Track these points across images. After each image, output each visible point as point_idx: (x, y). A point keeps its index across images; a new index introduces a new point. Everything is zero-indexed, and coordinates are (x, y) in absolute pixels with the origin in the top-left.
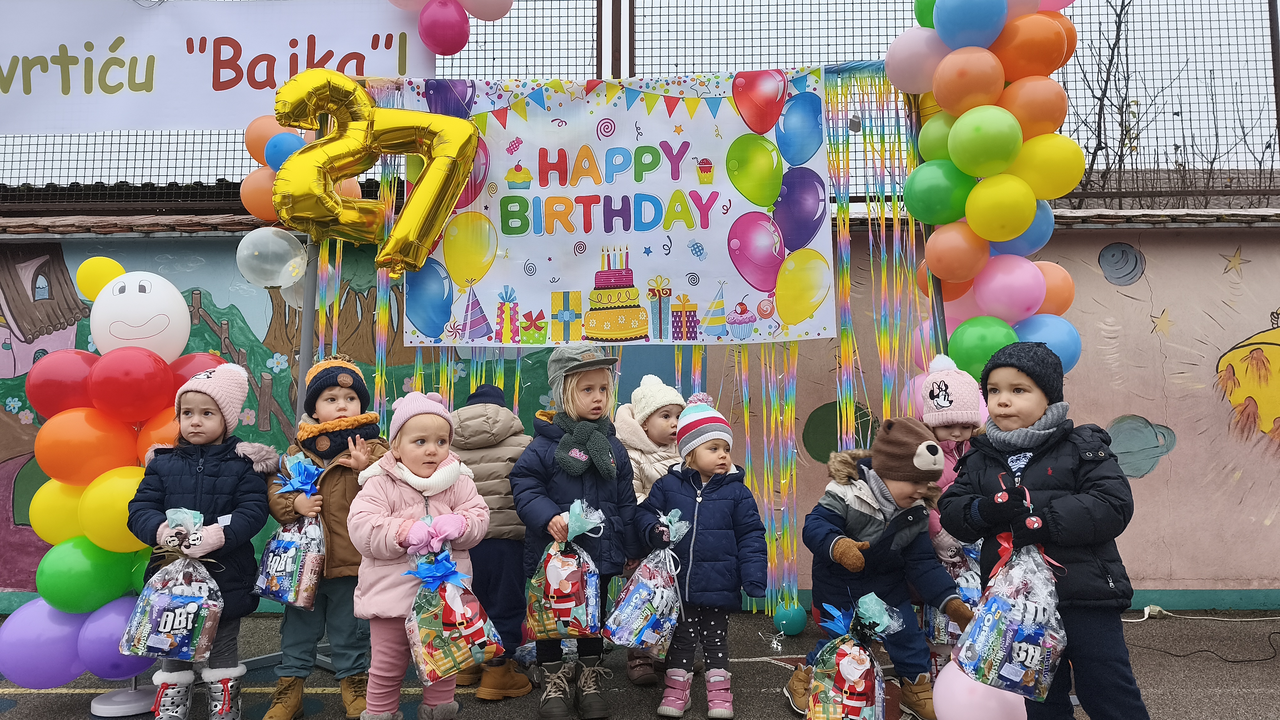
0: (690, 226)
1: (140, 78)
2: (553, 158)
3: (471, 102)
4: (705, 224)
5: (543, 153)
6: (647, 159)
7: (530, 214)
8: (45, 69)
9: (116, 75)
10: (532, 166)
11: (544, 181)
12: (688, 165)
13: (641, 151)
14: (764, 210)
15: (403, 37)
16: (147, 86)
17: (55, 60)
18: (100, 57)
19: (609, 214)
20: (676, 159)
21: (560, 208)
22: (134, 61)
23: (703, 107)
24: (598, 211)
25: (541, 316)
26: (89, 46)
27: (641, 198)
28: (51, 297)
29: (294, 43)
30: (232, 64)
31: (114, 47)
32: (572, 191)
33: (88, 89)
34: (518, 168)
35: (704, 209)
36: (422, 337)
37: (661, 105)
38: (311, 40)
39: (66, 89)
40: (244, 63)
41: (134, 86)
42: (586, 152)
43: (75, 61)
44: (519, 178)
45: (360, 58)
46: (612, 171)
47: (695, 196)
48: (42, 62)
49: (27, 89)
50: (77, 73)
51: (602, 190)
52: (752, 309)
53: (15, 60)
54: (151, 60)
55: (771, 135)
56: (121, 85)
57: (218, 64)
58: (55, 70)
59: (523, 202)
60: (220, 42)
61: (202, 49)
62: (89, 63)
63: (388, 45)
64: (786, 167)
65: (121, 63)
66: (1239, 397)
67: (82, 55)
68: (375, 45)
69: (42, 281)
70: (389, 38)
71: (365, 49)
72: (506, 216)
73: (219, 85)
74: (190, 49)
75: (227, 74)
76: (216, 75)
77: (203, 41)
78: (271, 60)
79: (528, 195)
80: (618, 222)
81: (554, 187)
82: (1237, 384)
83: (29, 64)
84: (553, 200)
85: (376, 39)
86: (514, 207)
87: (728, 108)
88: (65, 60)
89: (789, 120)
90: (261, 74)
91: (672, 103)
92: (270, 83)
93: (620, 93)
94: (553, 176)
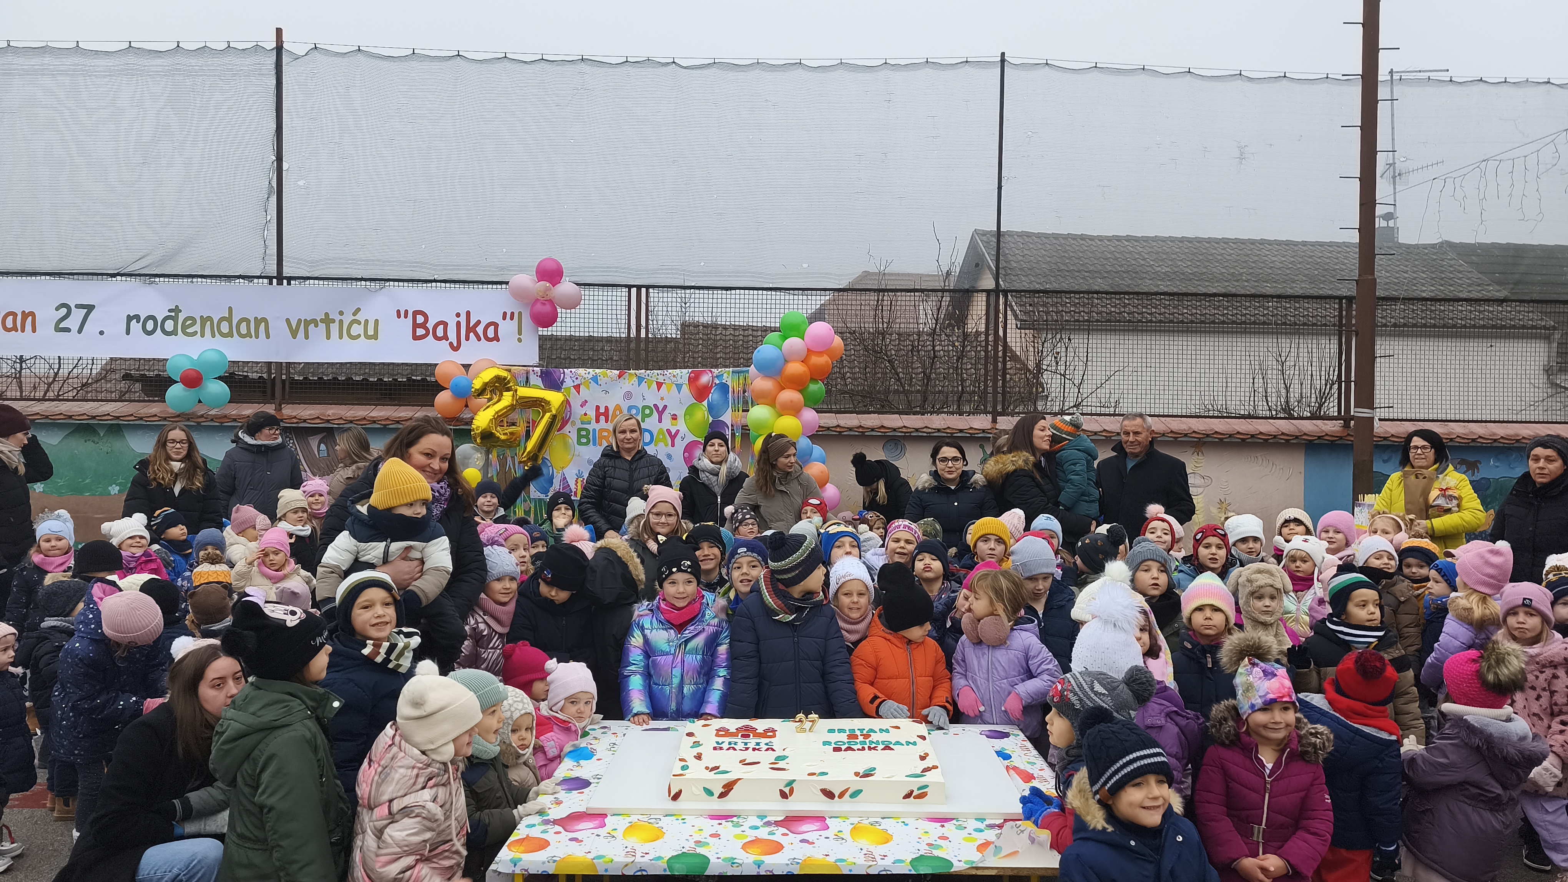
0: (666, 445)
1: (371, 332)
2: (602, 410)
3: (563, 381)
4: (673, 445)
5: (598, 408)
6: (647, 411)
7: (591, 436)
8: (316, 326)
9: (356, 330)
10: (592, 414)
11: (598, 421)
12: (666, 417)
13: (645, 407)
14: (700, 440)
15: (520, 313)
16: (375, 337)
17: (322, 321)
18: (347, 319)
20: (661, 413)
21: (605, 434)
22: (367, 321)
23: (674, 388)
26: (341, 313)
28: (328, 455)
29: (458, 315)
30: (423, 326)
31: (354, 314)
33: (341, 337)
34: (586, 414)
35: (673, 437)
36: (539, 494)
37: (655, 385)
38: (468, 313)
39: (328, 337)
40: (430, 325)
41: (368, 337)
43: (333, 321)
44: (585, 419)
45: (496, 325)
47: (669, 431)
48: (315, 322)
49: (307, 337)
50: (334, 328)
53: (300, 321)
54: (377, 321)
55: (705, 403)
56: (359, 336)
57: (415, 326)
58: (322, 326)
59: (587, 430)
60: (416, 313)
61: (406, 317)
62: (341, 322)
63: (512, 318)
64: (711, 419)
65: (359, 323)
67: (337, 318)
68: (504, 318)
69: (323, 447)
70: (512, 314)
71: (499, 320)
72: (580, 437)
73: (416, 338)
74: (399, 316)
75: (420, 332)
76: (414, 332)
77: (406, 312)
78: (445, 324)
79: (590, 427)
81: (602, 424)
83: (307, 323)
84: (601, 430)
85: (505, 314)
86: (584, 433)
87: (686, 389)
88: (327, 320)
89: (714, 396)
90: (440, 332)
91: (659, 385)
92: (445, 337)
93: (635, 379)
94: (602, 418)
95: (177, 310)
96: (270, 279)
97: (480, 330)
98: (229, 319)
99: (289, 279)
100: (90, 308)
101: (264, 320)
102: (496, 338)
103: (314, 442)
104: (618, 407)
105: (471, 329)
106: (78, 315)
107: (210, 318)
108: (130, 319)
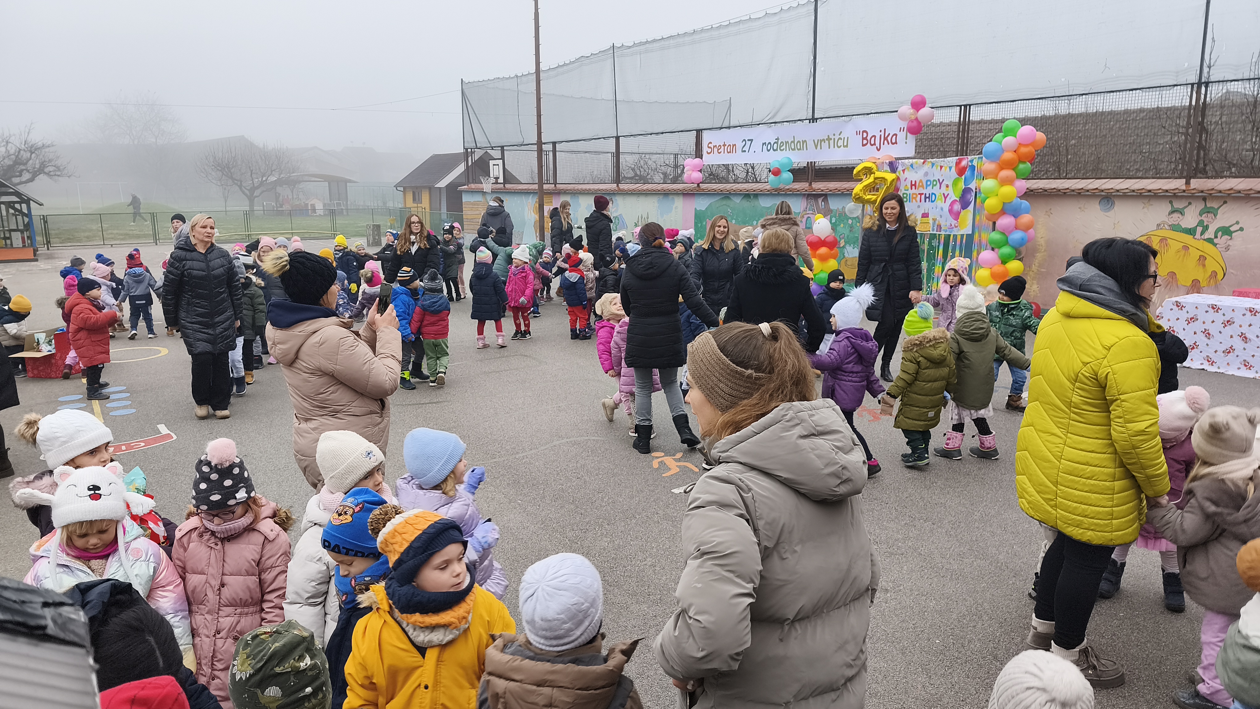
0: (942, 202)
1: (845, 144)
2: (913, 183)
3: (898, 167)
4: (945, 202)
5: (912, 181)
6: (935, 183)
8: (825, 142)
9: (840, 143)
10: (909, 186)
11: (912, 189)
12: (943, 186)
13: (934, 181)
14: (958, 199)
15: (906, 128)
16: (847, 146)
17: (827, 139)
18: (837, 138)
20: (941, 184)
21: (915, 196)
22: (844, 138)
23: (948, 169)
24: (923, 196)
26: (834, 135)
27: (933, 194)
29: (881, 131)
30: (866, 139)
31: (840, 135)
32: (917, 192)
33: (834, 147)
34: (906, 185)
35: (945, 198)
37: (939, 167)
38: (885, 130)
39: (829, 147)
40: (869, 138)
41: (844, 146)
43: (831, 139)
44: (906, 188)
45: (896, 135)
46: (927, 186)
47: (944, 194)
48: (824, 140)
49: (821, 149)
50: (832, 143)
51: (924, 191)
52: (953, 225)
53: (819, 140)
54: (848, 138)
55: (963, 177)
56: (841, 146)
57: (863, 139)
58: (827, 142)
60: (863, 132)
62: (834, 139)
63: (903, 131)
64: (963, 187)
65: (841, 139)
67: (832, 137)
69: (823, 203)
70: (903, 129)
71: (898, 132)
73: (863, 145)
74: (857, 134)
75: (865, 142)
76: (862, 142)
77: (860, 132)
78: (875, 136)
79: (908, 192)
80: (927, 200)
81: (914, 191)
83: (821, 141)
84: (913, 194)
85: (899, 129)
87: (953, 169)
88: (829, 139)
89: (968, 173)
90: (873, 142)
91: (941, 167)
92: (875, 144)
93: (930, 164)
94: (913, 187)
95: (778, 139)
96: (810, 120)
97: (889, 139)
98: (793, 142)
99: (817, 119)
100: (752, 140)
101: (805, 141)
102: (896, 143)
103: (820, 200)
104: (921, 181)
105: (886, 139)
106: (748, 143)
107: (788, 142)
108: (763, 144)
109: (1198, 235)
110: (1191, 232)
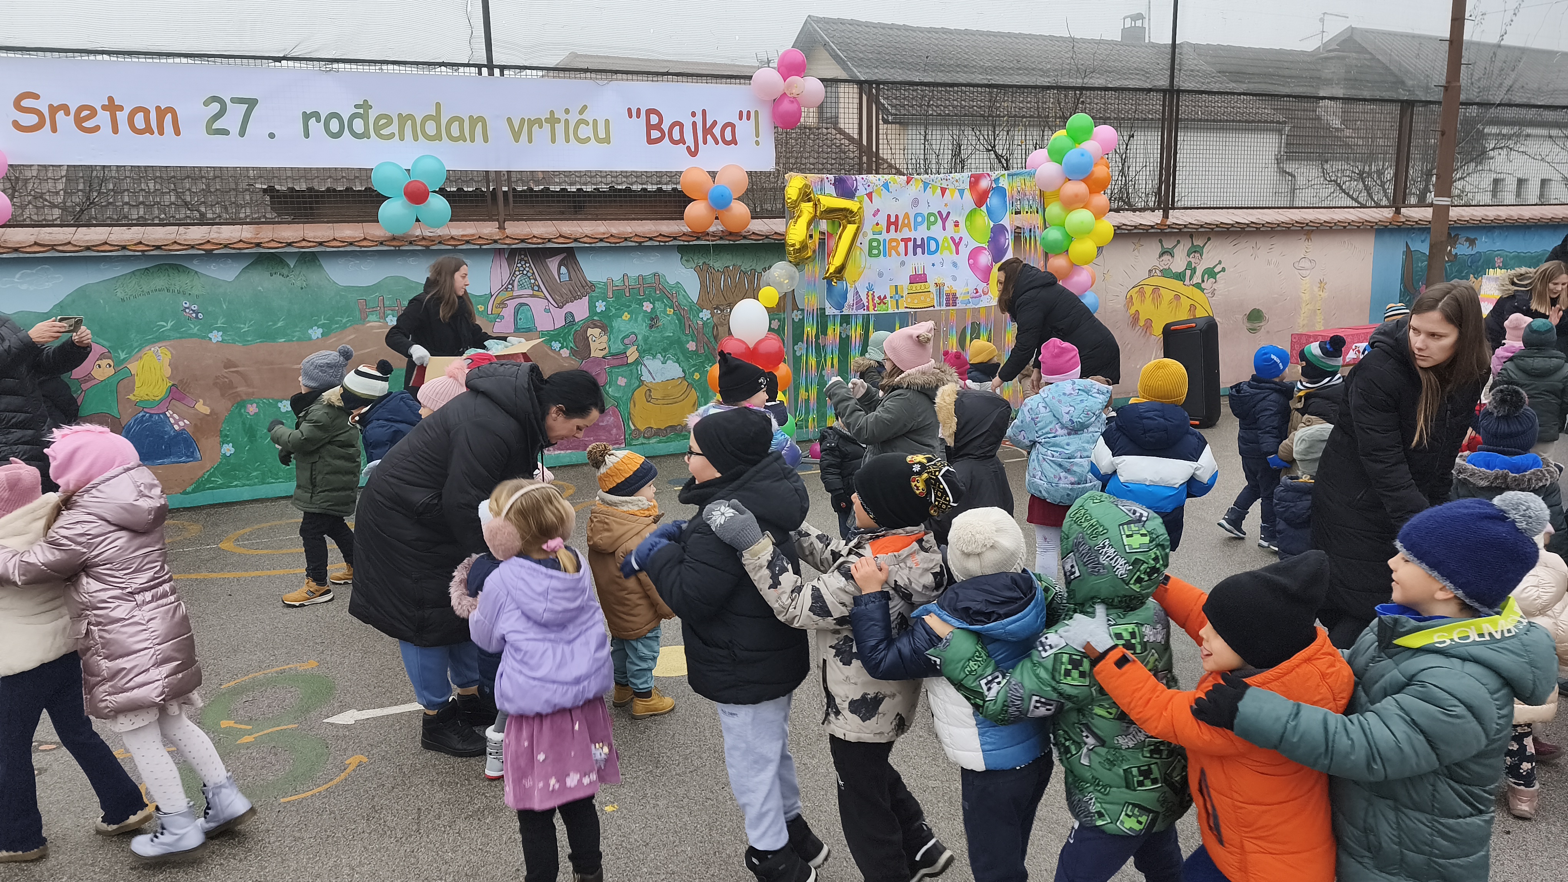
0: (951, 253)
1: (602, 135)
2: (893, 219)
3: (856, 189)
4: (957, 253)
5: (889, 216)
6: (932, 219)
7: (881, 248)
8: (541, 127)
9: (585, 131)
10: (884, 224)
11: (888, 231)
12: (949, 224)
13: (930, 214)
14: (983, 245)
15: (756, 112)
16: (607, 140)
17: (546, 120)
18: (573, 118)
19: (915, 246)
20: (944, 221)
21: (894, 244)
22: (595, 121)
23: (957, 193)
24: (911, 245)
25: (885, 297)
26: (567, 111)
27: (930, 238)
29: (694, 114)
30: (658, 127)
31: (581, 113)
32: (899, 236)
33: (567, 140)
34: (877, 224)
35: (957, 245)
37: (939, 191)
38: (704, 112)
39: (553, 140)
40: (665, 127)
41: (599, 140)
42: (907, 215)
43: (559, 121)
44: (877, 229)
45: (733, 126)
46: (917, 225)
47: (952, 238)
48: (539, 122)
49: (530, 141)
50: (560, 128)
51: (911, 235)
52: (980, 292)
53: (523, 120)
54: (607, 121)
55: (984, 208)
56: (589, 139)
57: (650, 127)
58: (547, 127)
59: (878, 241)
60: (649, 112)
61: (638, 116)
62: (567, 121)
63: (748, 118)
64: (992, 224)
65: (587, 124)
66: (1132, 311)
67: (563, 117)
68: (741, 118)
70: (749, 112)
71: (735, 120)
72: (871, 248)
73: (650, 141)
74: (630, 116)
75: (655, 134)
76: (648, 134)
77: (639, 110)
78: (681, 126)
79: (881, 237)
80: (919, 250)
81: (892, 234)
82: (1133, 304)
83: (531, 123)
84: (892, 240)
85: (741, 113)
86: (875, 244)
87: (967, 194)
88: (553, 120)
89: (993, 201)
90: (676, 136)
91: (943, 191)
92: (682, 141)
93: (921, 185)
94: (893, 227)
95: (366, 106)
96: (479, 67)
97: (717, 131)
98: (437, 118)
99: (502, 68)
100: (252, 103)
101: (481, 119)
102: (734, 141)
103: (553, 264)
105: (708, 131)
106: (236, 113)
107: (411, 117)
109: (1187, 282)
110: (1180, 277)
